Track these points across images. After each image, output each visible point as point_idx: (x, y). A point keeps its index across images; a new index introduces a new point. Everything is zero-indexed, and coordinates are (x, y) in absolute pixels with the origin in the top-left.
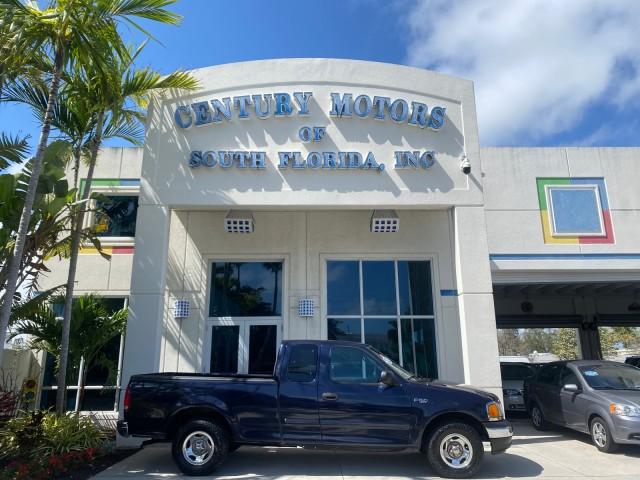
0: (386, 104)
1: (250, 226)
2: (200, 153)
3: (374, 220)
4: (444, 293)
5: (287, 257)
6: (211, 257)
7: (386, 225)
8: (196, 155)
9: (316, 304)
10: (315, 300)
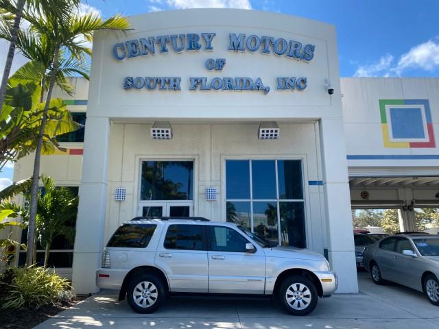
0: (271, 42)
1: (169, 134)
2: (132, 78)
3: (261, 130)
4: (311, 183)
5: (196, 157)
6: (142, 157)
7: (270, 133)
8: (129, 80)
9: (218, 191)
10: (217, 188)
